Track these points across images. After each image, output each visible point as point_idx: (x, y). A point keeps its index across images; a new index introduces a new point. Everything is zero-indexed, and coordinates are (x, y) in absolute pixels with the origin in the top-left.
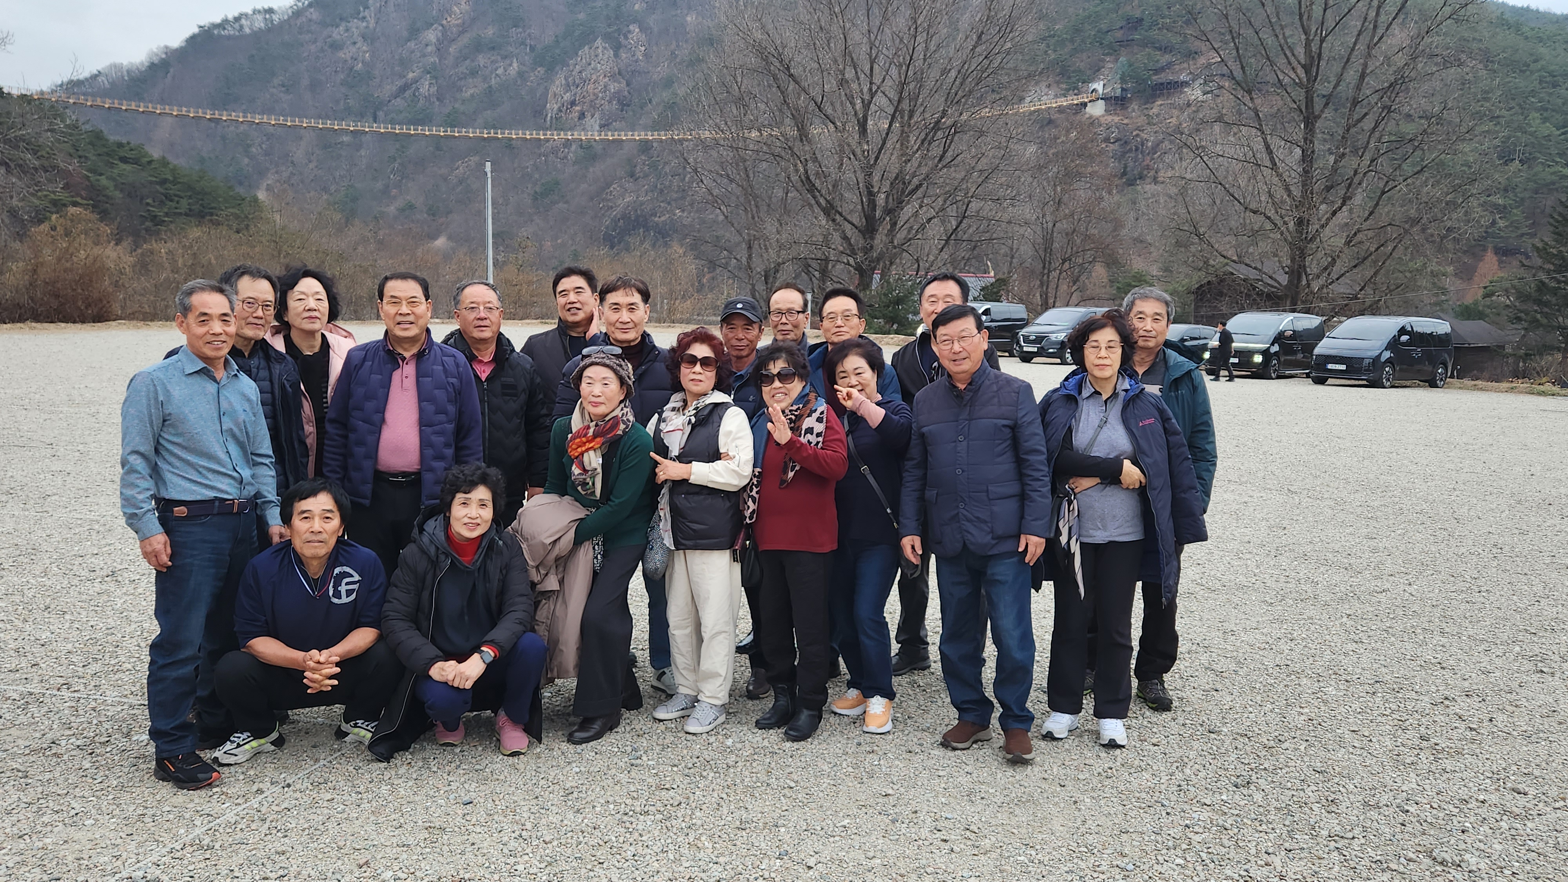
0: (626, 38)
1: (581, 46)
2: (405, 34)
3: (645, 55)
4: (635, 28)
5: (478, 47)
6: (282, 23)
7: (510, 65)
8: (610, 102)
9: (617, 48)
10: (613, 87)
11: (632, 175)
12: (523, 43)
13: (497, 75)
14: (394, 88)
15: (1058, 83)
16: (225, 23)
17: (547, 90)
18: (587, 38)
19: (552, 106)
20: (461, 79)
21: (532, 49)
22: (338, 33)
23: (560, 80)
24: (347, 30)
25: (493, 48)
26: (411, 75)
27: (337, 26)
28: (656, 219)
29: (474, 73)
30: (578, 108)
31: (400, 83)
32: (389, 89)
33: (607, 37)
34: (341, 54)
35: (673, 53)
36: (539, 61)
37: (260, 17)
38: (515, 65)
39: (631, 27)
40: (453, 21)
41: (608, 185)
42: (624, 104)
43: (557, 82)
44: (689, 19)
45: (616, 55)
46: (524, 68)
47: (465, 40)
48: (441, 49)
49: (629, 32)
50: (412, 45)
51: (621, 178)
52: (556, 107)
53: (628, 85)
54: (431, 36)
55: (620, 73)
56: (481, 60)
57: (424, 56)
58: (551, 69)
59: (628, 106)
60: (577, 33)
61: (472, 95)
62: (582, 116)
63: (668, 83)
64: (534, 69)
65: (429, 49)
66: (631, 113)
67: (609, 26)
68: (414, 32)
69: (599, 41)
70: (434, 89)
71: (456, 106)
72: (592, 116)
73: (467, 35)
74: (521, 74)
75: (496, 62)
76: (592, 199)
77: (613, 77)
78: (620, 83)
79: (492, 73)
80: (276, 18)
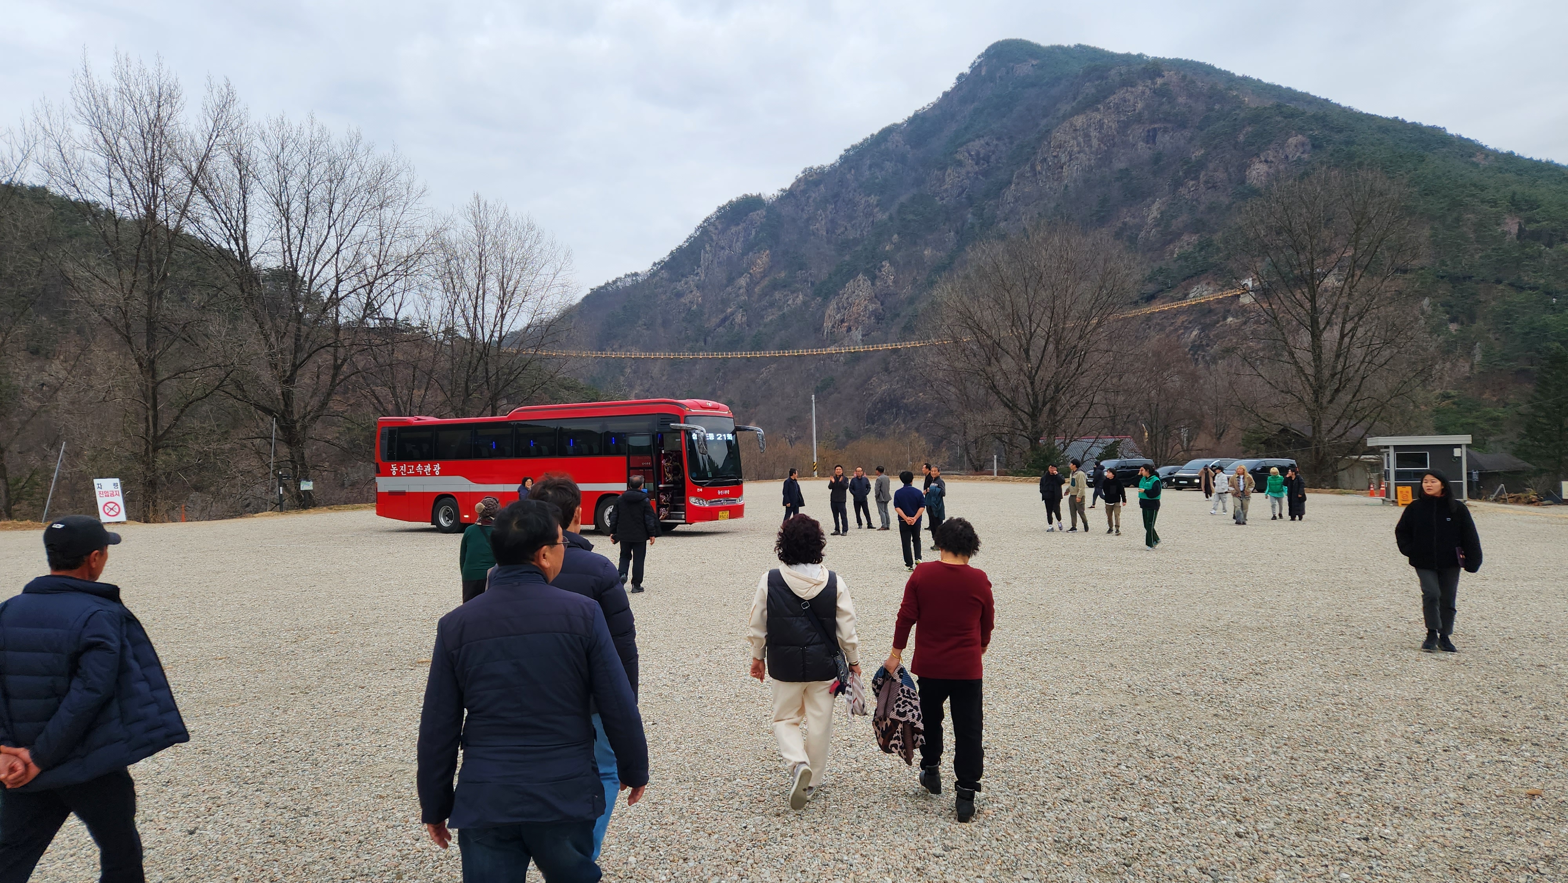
0: (880, 271)
1: (847, 281)
2: (725, 282)
3: (894, 282)
4: (886, 264)
5: (775, 286)
6: (644, 281)
7: (797, 297)
8: (869, 318)
9: (873, 279)
10: (871, 307)
11: (886, 370)
12: (806, 281)
13: (788, 305)
14: (718, 320)
15: (1216, 280)
16: (608, 284)
17: (824, 313)
18: (852, 274)
19: (828, 324)
20: (763, 310)
21: (813, 284)
22: (680, 286)
23: (833, 305)
24: (686, 283)
25: (785, 286)
26: (729, 310)
27: (680, 281)
28: (905, 401)
29: (772, 305)
30: (846, 324)
31: (721, 316)
32: (715, 321)
33: (867, 272)
34: (683, 300)
35: (915, 279)
36: (818, 293)
37: (629, 280)
38: (801, 297)
39: (883, 263)
40: (757, 270)
41: (870, 378)
42: (879, 318)
43: (831, 307)
44: (926, 252)
45: (873, 284)
46: (807, 298)
47: (766, 282)
48: (749, 290)
49: (882, 266)
50: (729, 289)
51: (878, 373)
52: (830, 325)
53: (882, 305)
54: (743, 281)
55: (876, 297)
56: (777, 295)
57: (738, 296)
58: (826, 298)
59: (883, 319)
60: (845, 271)
61: (771, 321)
62: (849, 329)
63: (911, 301)
64: (814, 299)
65: (741, 291)
66: (885, 325)
67: (868, 263)
68: (731, 280)
69: (860, 276)
70: (745, 319)
71: (761, 329)
72: (857, 329)
73: (767, 279)
74: (804, 303)
75: (788, 295)
76: (857, 389)
77: (871, 300)
78: (876, 303)
79: (784, 303)
80: (640, 279)
